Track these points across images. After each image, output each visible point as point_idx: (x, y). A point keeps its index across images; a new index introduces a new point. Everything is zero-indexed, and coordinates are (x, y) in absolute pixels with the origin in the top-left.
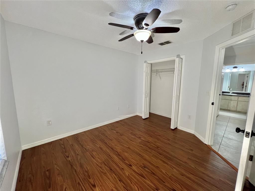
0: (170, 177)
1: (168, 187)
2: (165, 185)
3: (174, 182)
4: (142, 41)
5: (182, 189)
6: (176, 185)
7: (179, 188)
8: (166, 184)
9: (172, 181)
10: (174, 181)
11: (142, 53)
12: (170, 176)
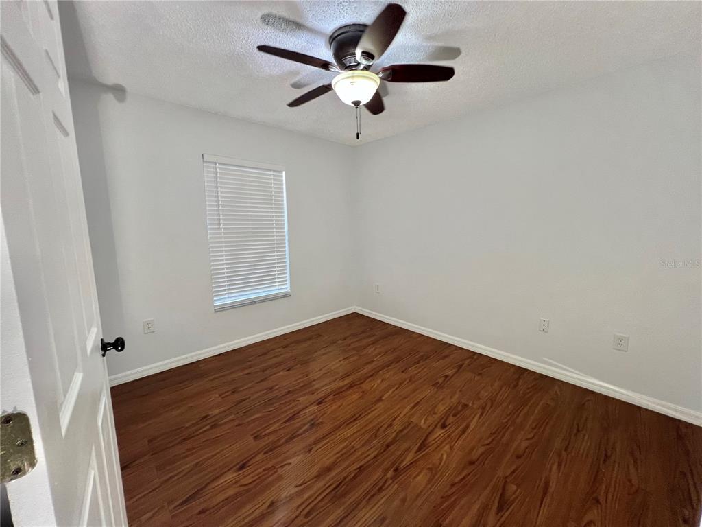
0: (274, 471)
1: (253, 458)
2: (259, 453)
3: (260, 473)
4: (357, 104)
5: (239, 484)
6: (251, 475)
7: (244, 480)
8: (261, 456)
9: (264, 470)
10: (264, 475)
11: (358, 138)
12: (276, 472)
